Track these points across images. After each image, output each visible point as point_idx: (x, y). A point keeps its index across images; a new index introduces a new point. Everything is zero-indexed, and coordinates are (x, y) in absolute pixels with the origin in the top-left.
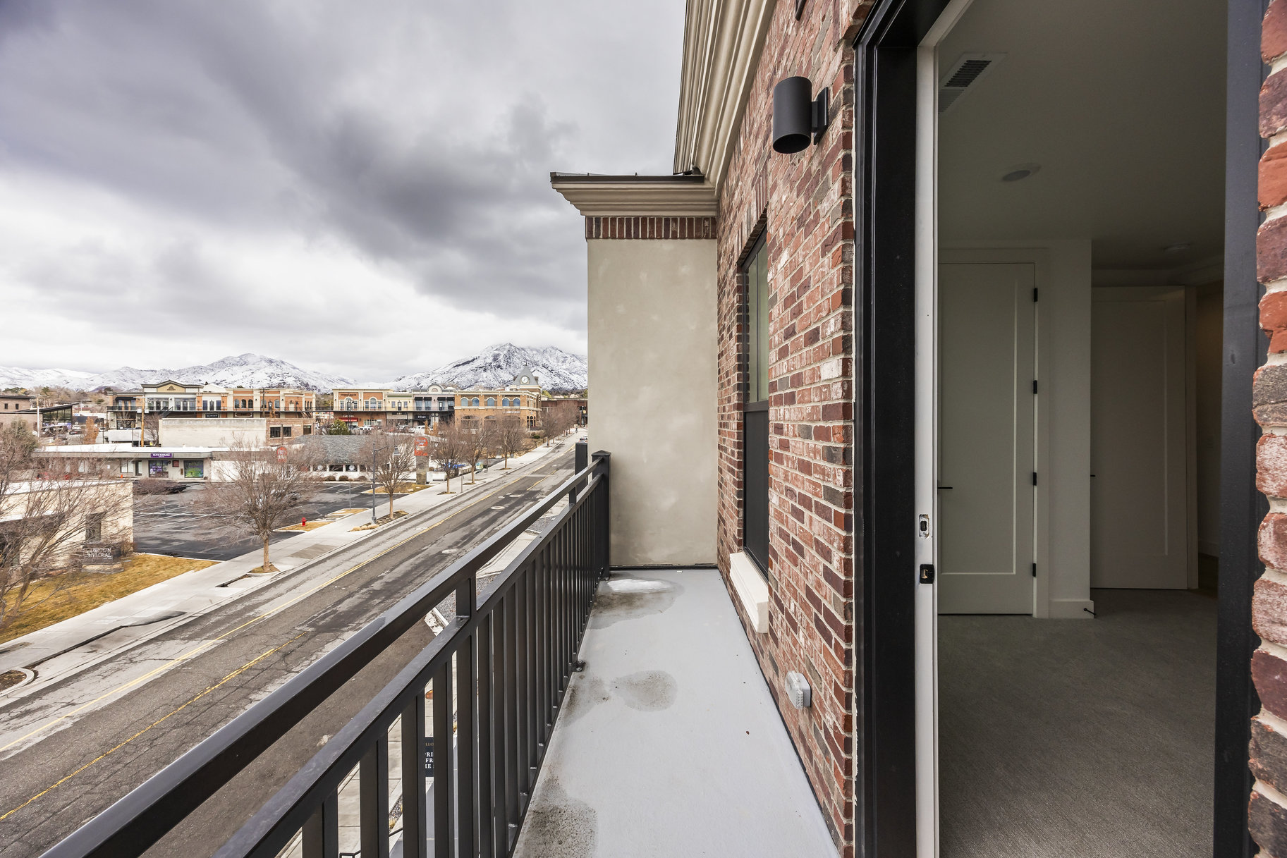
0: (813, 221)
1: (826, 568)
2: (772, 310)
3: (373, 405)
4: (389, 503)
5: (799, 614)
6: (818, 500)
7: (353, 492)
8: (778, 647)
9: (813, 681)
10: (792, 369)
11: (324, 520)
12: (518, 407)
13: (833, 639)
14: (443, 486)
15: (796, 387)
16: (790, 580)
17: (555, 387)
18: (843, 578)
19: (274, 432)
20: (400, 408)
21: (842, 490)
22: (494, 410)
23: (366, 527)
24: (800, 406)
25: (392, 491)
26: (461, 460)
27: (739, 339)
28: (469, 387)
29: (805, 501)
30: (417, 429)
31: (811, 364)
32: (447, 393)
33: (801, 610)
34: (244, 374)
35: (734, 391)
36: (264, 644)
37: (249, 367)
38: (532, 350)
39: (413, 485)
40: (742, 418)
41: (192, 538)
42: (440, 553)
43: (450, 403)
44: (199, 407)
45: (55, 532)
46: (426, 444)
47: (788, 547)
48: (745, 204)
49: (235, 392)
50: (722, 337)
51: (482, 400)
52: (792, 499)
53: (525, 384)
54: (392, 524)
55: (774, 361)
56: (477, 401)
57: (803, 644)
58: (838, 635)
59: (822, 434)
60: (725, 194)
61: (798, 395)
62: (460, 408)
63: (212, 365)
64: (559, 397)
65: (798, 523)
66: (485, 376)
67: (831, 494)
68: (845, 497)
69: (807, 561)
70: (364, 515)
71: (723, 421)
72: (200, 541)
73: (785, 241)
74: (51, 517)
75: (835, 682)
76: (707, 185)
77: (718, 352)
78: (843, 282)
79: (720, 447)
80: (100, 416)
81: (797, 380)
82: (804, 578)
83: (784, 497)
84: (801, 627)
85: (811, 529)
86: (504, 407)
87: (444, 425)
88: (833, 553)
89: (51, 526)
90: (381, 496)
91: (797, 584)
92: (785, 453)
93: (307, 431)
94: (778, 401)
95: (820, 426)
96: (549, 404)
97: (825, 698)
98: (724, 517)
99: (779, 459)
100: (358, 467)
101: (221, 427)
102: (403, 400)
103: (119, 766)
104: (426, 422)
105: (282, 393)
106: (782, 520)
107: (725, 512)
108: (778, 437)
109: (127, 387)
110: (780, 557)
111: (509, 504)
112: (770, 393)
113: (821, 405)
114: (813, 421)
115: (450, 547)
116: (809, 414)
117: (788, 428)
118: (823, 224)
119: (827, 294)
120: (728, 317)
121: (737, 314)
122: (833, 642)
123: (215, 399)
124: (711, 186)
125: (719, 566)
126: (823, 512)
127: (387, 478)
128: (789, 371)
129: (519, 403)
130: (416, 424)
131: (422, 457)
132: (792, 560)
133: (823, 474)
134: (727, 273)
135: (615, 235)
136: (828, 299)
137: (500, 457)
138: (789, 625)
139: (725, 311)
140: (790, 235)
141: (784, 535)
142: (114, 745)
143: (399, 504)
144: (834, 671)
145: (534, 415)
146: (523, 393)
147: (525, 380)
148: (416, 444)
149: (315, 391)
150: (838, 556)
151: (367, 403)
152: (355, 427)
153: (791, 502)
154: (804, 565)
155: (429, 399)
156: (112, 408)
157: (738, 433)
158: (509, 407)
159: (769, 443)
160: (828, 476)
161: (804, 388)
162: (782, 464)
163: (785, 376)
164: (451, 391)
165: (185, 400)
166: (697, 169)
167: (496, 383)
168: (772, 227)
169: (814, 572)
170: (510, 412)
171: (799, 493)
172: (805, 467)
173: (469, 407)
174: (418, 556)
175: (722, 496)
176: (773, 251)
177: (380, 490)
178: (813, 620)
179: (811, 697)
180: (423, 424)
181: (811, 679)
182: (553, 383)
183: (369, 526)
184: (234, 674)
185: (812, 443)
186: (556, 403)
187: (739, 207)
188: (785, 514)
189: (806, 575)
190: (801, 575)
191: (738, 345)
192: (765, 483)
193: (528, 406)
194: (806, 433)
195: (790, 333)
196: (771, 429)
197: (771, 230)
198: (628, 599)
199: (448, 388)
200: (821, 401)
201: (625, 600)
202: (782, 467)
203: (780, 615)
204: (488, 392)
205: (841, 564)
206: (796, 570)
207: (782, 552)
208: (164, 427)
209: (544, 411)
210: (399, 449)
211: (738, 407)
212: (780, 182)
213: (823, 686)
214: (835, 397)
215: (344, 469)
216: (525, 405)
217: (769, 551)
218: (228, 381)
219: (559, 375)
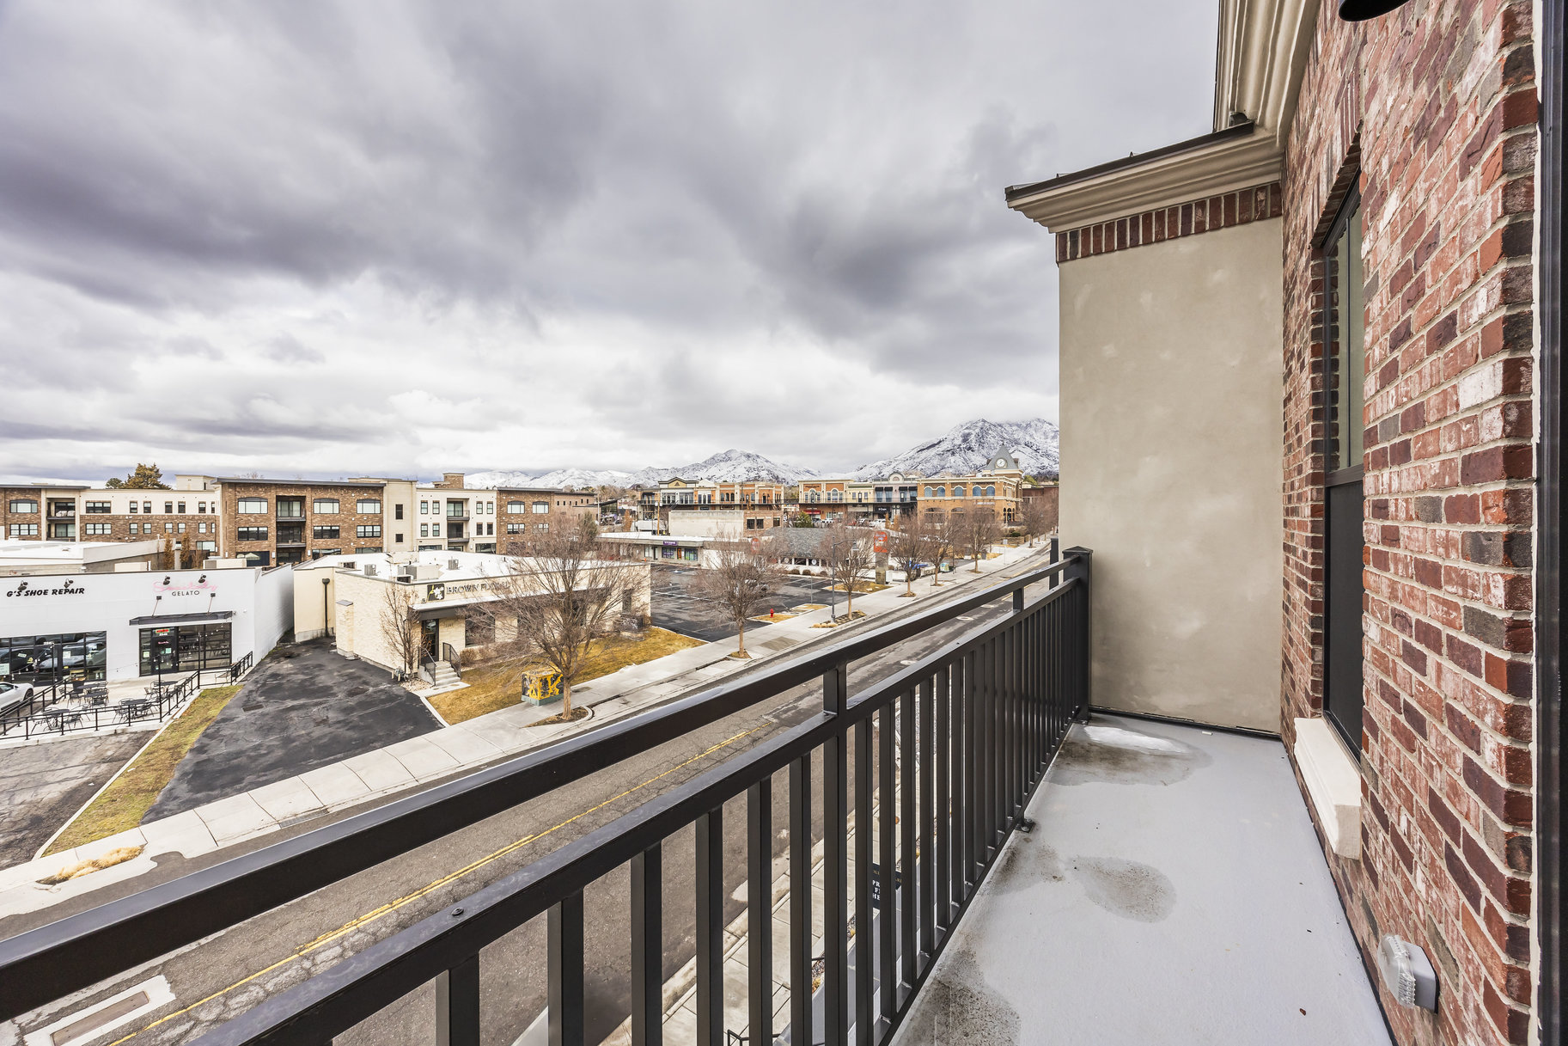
0: (1444, 120)
1: (1468, 762)
2: (1369, 304)
3: (835, 497)
4: (847, 602)
5: (1416, 839)
6: (1453, 633)
7: (814, 588)
8: (1377, 889)
9: (1441, 966)
10: (1405, 399)
11: (789, 614)
12: (991, 497)
13: (1483, 897)
14: (903, 587)
15: (1411, 431)
16: (1401, 775)
17: (1042, 471)
18: (1505, 785)
19: (750, 524)
20: (860, 500)
21: (1503, 615)
22: (962, 500)
23: (825, 624)
24: (1419, 463)
25: (850, 589)
26: (923, 559)
27: (1315, 367)
28: (935, 474)
29: (1427, 634)
30: (878, 522)
31: (1439, 384)
32: (909, 482)
33: (1419, 832)
34: (728, 469)
35: (1307, 455)
36: (738, 725)
37: (732, 463)
38: (1011, 425)
39: (872, 584)
40: (1323, 496)
41: (688, 619)
42: (898, 663)
43: (913, 493)
44: (696, 500)
45: (605, 601)
46: (886, 539)
47: (1397, 716)
48: (1325, 141)
49: (721, 486)
50: (1290, 372)
51: (948, 490)
52: (1403, 630)
53: (1000, 468)
54: (850, 624)
55: (1373, 392)
56: (943, 491)
57: (1424, 893)
58: (1493, 892)
59: (1462, 510)
60: (1294, 138)
61: (1417, 443)
62: (923, 498)
63: (705, 462)
64: (1046, 484)
65: (1415, 674)
66: (952, 461)
67: (1479, 623)
68: (1510, 628)
69: (1431, 743)
70: (823, 612)
71: (1290, 506)
72: (692, 622)
73: (1392, 177)
74: (602, 590)
75: (1486, 982)
76: (1260, 134)
77: (1284, 395)
78: (1506, 211)
79: (1287, 548)
80: (634, 508)
81: (1415, 418)
82: (1425, 775)
83: (1389, 627)
84: (1419, 863)
85: (1439, 686)
86: (975, 497)
87: (906, 519)
88: (1482, 735)
89: (602, 596)
90: (841, 594)
91: (1413, 783)
92: (1392, 550)
93: (777, 523)
94: (1380, 461)
95: (1458, 496)
96: (1033, 493)
97: (1466, 1006)
98: (1291, 659)
99: (1382, 561)
100: (820, 562)
101: (711, 518)
102: (863, 491)
103: (638, 804)
104: (887, 515)
105: (756, 486)
106: (1387, 668)
107: (1292, 651)
108: (1380, 523)
109: (650, 484)
110: (1382, 732)
111: (978, 616)
112: (1365, 448)
113: (1458, 457)
114: (1443, 488)
115: (909, 658)
116: (1436, 476)
117: (1398, 507)
118: (1465, 116)
119: (1472, 246)
120: (1298, 336)
121: (1312, 327)
122: (1483, 904)
123: (708, 492)
124: (1267, 134)
125: (1283, 738)
126: (1463, 656)
127: (846, 575)
128: (1399, 405)
129: (993, 493)
130: (876, 517)
131: (881, 554)
132: (1403, 740)
133: (1464, 585)
134: (1296, 265)
135: (1101, 249)
136: (1474, 254)
137: (970, 558)
138: (1396, 854)
139: (1293, 327)
140: (1402, 163)
141: (1390, 696)
142: (636, 785)
143: (858, 603)
144: (1484, 960)
145: (1013, 506)
146: (999, 480)
147: (1001, 463)
148: (875, 539)
149: (784, 484)
150: (1493, 743)
151: (829, 494)
152: (818, 519)
153: (1403, 637)
154: (1427, 752)
155: (890, 489)
156: (640, 502)
157: (1312, 521)
158: (980, 497)
159: (1365, 535)
160: (1474, 588)
161: (1427, 429)
162: (1387, 569)
163: (1391, 415)
164: (914, 479)
165: (686, 494)
166: (1239, 116)
167: (966, 468)
168: (1370, 161)
169: (1445, 767)
170: (980, 503)
171: (1418, 621)
172: (1429, 574)
173: (934, 498)
174: (875, 663)
175: (1289, 625)
176: (1371, 202)
177: (839, 588)
178: (1443, 855)
179: (1438, 994)
180: (884, 518)
181: (1438, 962)
182: (1039, 466)
183: (829, 624)
184: (715, 748)
185: (1441, 529)
186: (1043, 491)
187: (1315, 152)
188: (1391, 657)
189: (1429, 769)
190: (1420, 769)
191: (1313, 379)
192: (1357, 603)
193: (1005, 495)
194: (1429, 511)
195: (1401, 337)
196: (1367, 511)
197: (1367, 167)
198: (1114, 757)
199: (911, 477)
200: (1458, 449)
201: (1108, 756)
202: (1387, 575)
203: (1382, 834)
204: (955, 479)
205: (1499, 757)
206: (1412, 758)
207: (1386, 724)
208: (674, 518)
209: (1026, 502)
210: (858, 543)
211: (1314, 479)
212: (1384, 79)
213: (1461, 983)
214: (1487, 437)
215: (807, 563)
216: (1000, 495)
217: (1364, 720)
218: (717, 476)
219: (1047, 455)
